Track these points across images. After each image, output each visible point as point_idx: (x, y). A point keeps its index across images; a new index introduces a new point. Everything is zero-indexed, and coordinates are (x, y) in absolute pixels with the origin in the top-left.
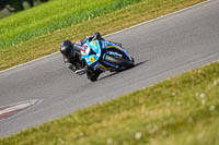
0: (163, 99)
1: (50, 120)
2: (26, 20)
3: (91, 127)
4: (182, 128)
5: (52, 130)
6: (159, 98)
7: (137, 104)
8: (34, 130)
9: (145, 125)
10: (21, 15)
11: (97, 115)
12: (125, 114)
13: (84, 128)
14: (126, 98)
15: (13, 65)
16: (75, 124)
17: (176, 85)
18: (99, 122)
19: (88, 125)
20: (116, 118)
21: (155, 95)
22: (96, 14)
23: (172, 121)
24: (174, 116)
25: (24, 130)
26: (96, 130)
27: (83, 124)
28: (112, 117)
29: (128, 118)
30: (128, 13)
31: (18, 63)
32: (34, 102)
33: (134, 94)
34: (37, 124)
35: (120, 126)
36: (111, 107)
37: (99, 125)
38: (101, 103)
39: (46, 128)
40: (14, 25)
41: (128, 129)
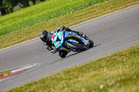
0: (118, 63)
1: (46, 76)
2: (31, 13)
3: (71, 81)
4: (130, 82)
5: (47, 83)
6: (115, 63)
7: (101, 67)
8: (36, 83)
9: (106, 80)
10: (28, 9)
11: (76, 73)
12: (93, 73)
13: (67, 82)
14: (94, 63)
15: (22, 41)
16: (61, 79)
17: (126, 54)
18: (77, 77)
19: (70, 79)
20: (87, 75)
21: (112, 61)
22: (75, 9)
23: (123, 77)
24: (124, 74)
25: (29, 83)
26: (75, 83)
27: (67, 79)
28: (85, 75)
29: (95, 75)
30: (96, 9)
31: (25, 40)
32: (35, 65)
33: (99, 60)
34: (37, 79)
35: (90, 81)
36: (85, 69)
37: (77, 80)
38: (78, 66)
39: (43, 81)
40: (23, 16)
41: (95, 83)
